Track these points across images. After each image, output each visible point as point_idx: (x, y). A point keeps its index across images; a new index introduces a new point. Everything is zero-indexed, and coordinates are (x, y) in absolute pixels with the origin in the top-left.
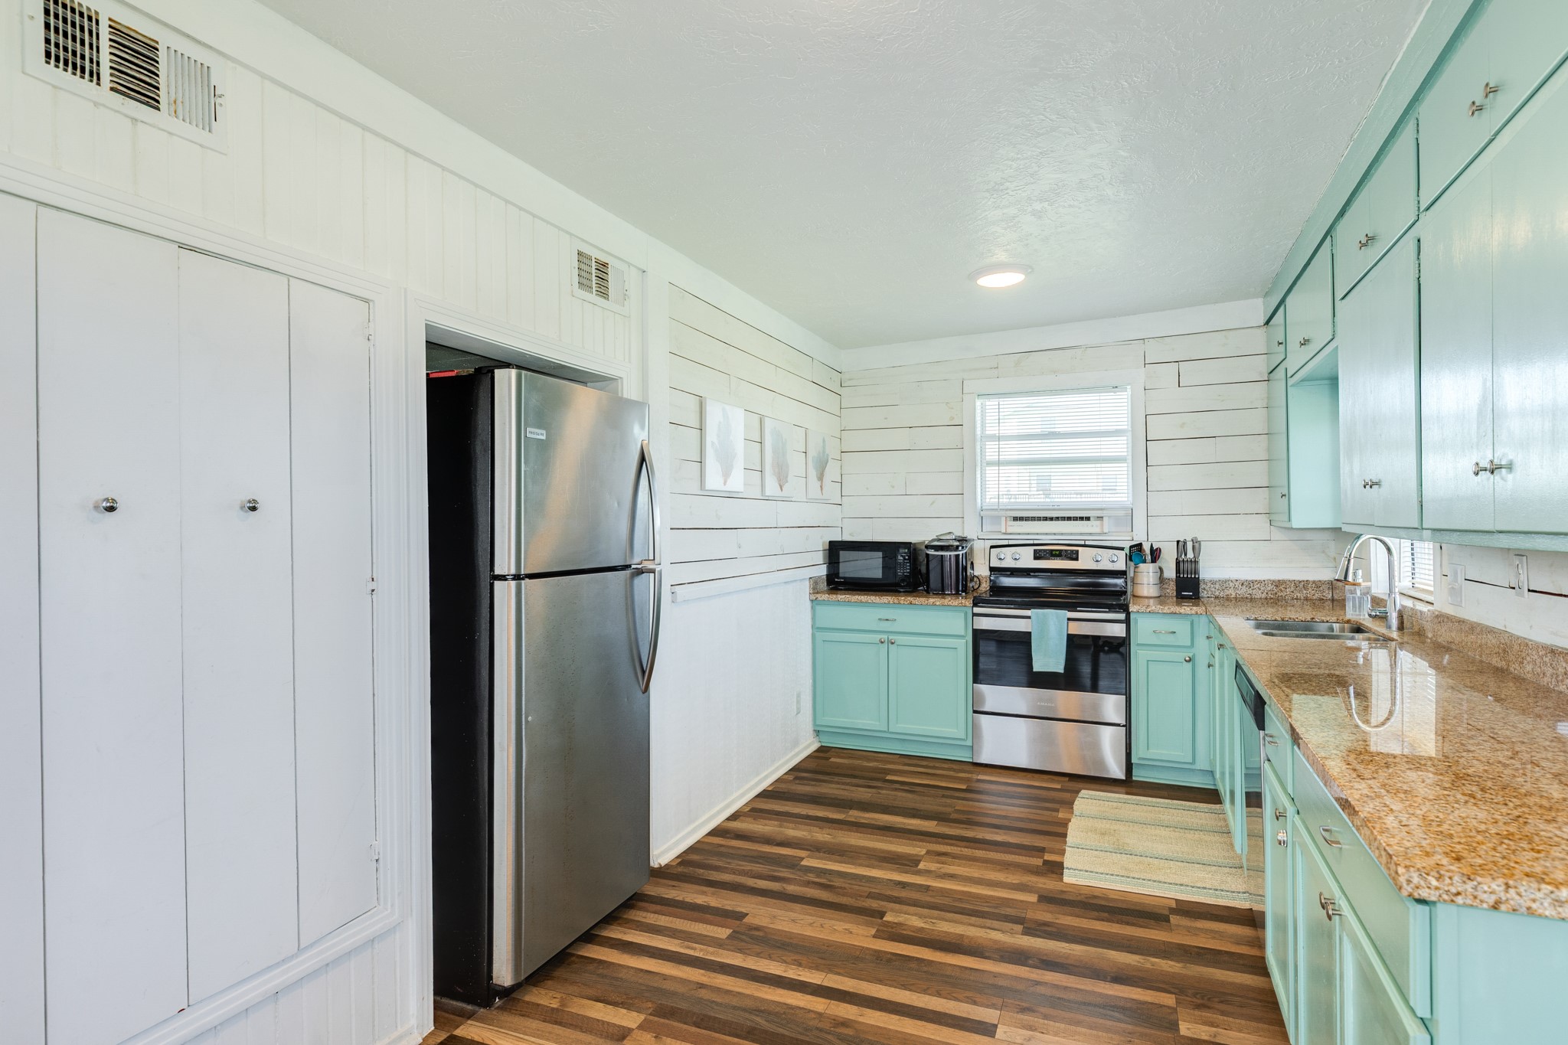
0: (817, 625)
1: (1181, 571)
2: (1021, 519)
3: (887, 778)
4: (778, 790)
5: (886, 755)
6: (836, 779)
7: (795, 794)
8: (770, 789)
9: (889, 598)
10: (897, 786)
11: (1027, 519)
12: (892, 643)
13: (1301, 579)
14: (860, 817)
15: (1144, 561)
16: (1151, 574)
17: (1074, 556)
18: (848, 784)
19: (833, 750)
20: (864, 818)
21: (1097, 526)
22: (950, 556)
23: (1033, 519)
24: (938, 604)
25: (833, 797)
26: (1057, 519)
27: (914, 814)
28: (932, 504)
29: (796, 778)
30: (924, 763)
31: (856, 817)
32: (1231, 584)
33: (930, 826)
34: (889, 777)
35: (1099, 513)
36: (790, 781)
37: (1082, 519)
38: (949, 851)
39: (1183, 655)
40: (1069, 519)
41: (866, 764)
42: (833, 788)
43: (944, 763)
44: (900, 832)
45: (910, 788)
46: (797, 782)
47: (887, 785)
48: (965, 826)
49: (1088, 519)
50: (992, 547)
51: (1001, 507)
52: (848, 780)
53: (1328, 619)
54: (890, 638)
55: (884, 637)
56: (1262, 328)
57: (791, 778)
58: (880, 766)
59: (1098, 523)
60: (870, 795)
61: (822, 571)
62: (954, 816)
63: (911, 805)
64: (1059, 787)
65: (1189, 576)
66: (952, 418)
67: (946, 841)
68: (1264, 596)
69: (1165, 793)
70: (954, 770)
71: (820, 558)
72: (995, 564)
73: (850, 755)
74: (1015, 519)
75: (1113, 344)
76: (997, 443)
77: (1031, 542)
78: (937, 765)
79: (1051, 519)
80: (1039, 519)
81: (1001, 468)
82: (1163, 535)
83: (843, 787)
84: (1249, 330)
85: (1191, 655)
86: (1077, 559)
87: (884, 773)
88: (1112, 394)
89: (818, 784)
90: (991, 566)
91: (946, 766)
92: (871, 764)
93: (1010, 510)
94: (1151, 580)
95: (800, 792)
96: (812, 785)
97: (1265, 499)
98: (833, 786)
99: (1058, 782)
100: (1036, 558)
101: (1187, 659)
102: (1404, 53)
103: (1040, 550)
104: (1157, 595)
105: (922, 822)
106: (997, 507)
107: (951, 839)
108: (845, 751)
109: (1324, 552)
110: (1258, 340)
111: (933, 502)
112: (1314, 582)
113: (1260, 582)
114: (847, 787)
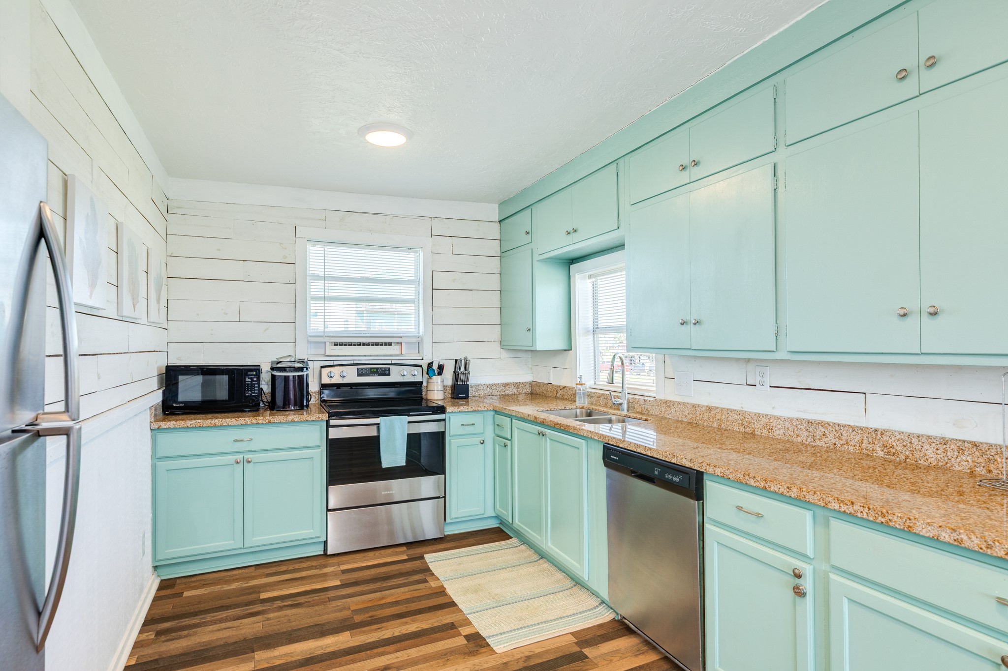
0: (158, 456)
1: (459, 380)
2: (341, 344)
3: (262, 597)
4: (145, 660)
5: (240, 571)
6: (209, 617)
7: (172, 657)
8: (133, 662)
9: (247, 419)
10: (279, 603)
11: (346, 344)
12: (249, 462)
13: (516, 382)
14: (272, 658)
15: (435, 375)
16: (439, 383)
17: (387, 373)
18: (226, 620)
19: (178, 581)
20: (277, 657)
21: (397, 349)
22: (294, 376)
23: (350, 344)
24: (297, 420)
25: (222, 643)
26: (368, 344)
27: (321, 631)
28: (265, 331)
29: (159, 634)
30: (284, 568)
31: (267, 660)
32: (481, 387)
33: (344, 640)
34: (263, 596)
35: (399, 340)
36: (154, 642)
37: (386, 344)
38: (388, 663)
39: (478, 440)
40: (377, 344)
41: (227, 587)
42: (212, 631)
43: (301, 562)
44: (326, 660)
45: (293, 601)
46: (163, 638)
47: (267, 606)
48: (376, 626)
49: (390, 344)
50: (322, 367)
51: (326, 335)
52: (223, 614)
53: (572, 407)
54: (246, 457)
55: (239, 457)
56: (497, 223)
57: (151, 635)
58: (244, 585)
59: (398, 347)
60: (260, 624)
61: (157, 397)
62: (358, 619)
63: (310, 622)
64: (406, 557)
65: (463, 383)
66: (285, 257)
67: (375, 651)
68: (498, 394)
69: (472, 540)
70: (316, 568)
71: (154, 383)
72: (326, 380)
73: (203, 583)
74: (336, 344)
75: (412, 217)
76: (323, 282)
77: (352, 362)
78: (297, 566)
79: (364, 344)
80: (355, 344)
81: (326, 302)
82: (446, 355)
83: (223, 625)
84: (490, 223)
85: (483, 439)
86: (389, 375)
87: (255, 592)
88: (408, 253)
89: (191, 631)
90: (322, 383)
91: (305, 565)
92: (234, 586)
93: (333, 336)
94: (440, 387)
95: (177, 653)
96: (186, 636)
97: (498, 331)
98: (211, 628)
99: (402, 553)
100: (359, 375)
101: (482, 442)
102: (764, 42)
103: (362, 369)
104: (443, 398)
105: (337, 638)
106: (322, 334)
107: (378, 647)
108: (194, 579)
109: (526, 365)
110: (494, 231)
111: (267, 329)
112: (523, 383)
113: (496, 385)
114: (229, 624)
